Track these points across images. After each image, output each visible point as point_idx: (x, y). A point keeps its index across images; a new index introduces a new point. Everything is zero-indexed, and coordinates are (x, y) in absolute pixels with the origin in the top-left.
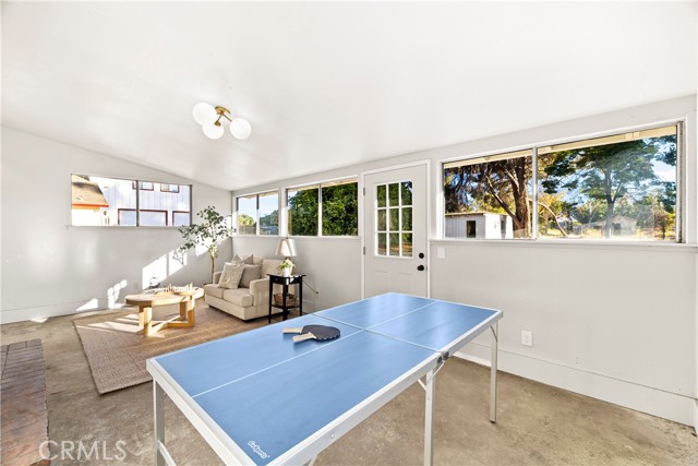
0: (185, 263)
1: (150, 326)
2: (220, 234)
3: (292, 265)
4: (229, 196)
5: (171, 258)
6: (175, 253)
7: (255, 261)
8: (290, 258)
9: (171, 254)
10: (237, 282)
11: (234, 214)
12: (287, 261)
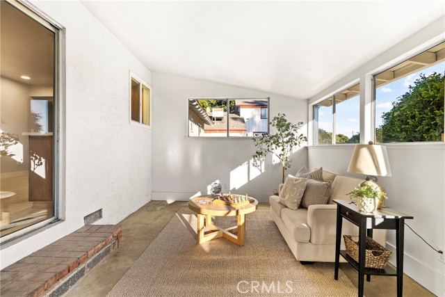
0: (263, 171)
1: (202, 233)
2: (287, 142)
3: (380, 193)
4: (305, 104)
5: (251, 165)
6: (255, 161)
7: (325, 176)
8: (375, 179)
9: (252, 161)
10: (297, 201)
11: (311, 123)
12: (370, 183)
